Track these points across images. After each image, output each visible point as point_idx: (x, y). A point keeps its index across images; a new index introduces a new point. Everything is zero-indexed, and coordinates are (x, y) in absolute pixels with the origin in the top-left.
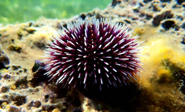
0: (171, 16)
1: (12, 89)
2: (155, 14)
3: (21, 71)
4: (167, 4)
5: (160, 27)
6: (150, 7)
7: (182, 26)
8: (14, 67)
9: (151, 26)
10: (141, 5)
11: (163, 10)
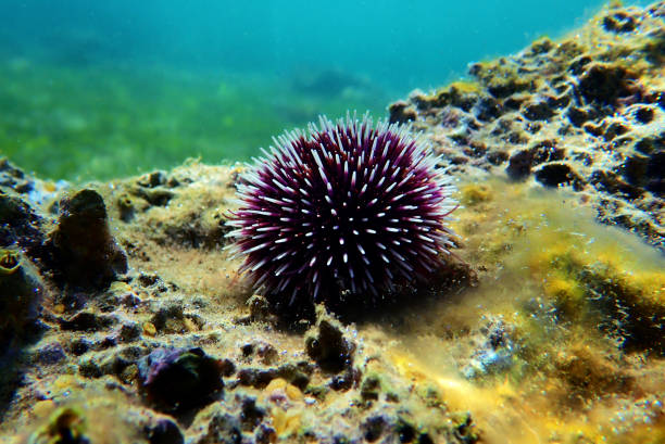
0: (559, 154)
1: (147, 333)
2: (513, 151)
3: (164, 290)
4: (543, 123)
5: (533, 183)
6: (496, 133)
7: (590, 178)
8: (142, 278)
9: (507, 181)
10: (472, 126)
11: (535, 139)
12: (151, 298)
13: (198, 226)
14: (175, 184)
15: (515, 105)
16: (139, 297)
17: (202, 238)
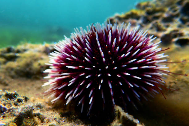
12: (13, 106)
13: (31, 69)
14: (18, 52)
15: (157, 18)
16: (6, 107)
17: (33, 74)
